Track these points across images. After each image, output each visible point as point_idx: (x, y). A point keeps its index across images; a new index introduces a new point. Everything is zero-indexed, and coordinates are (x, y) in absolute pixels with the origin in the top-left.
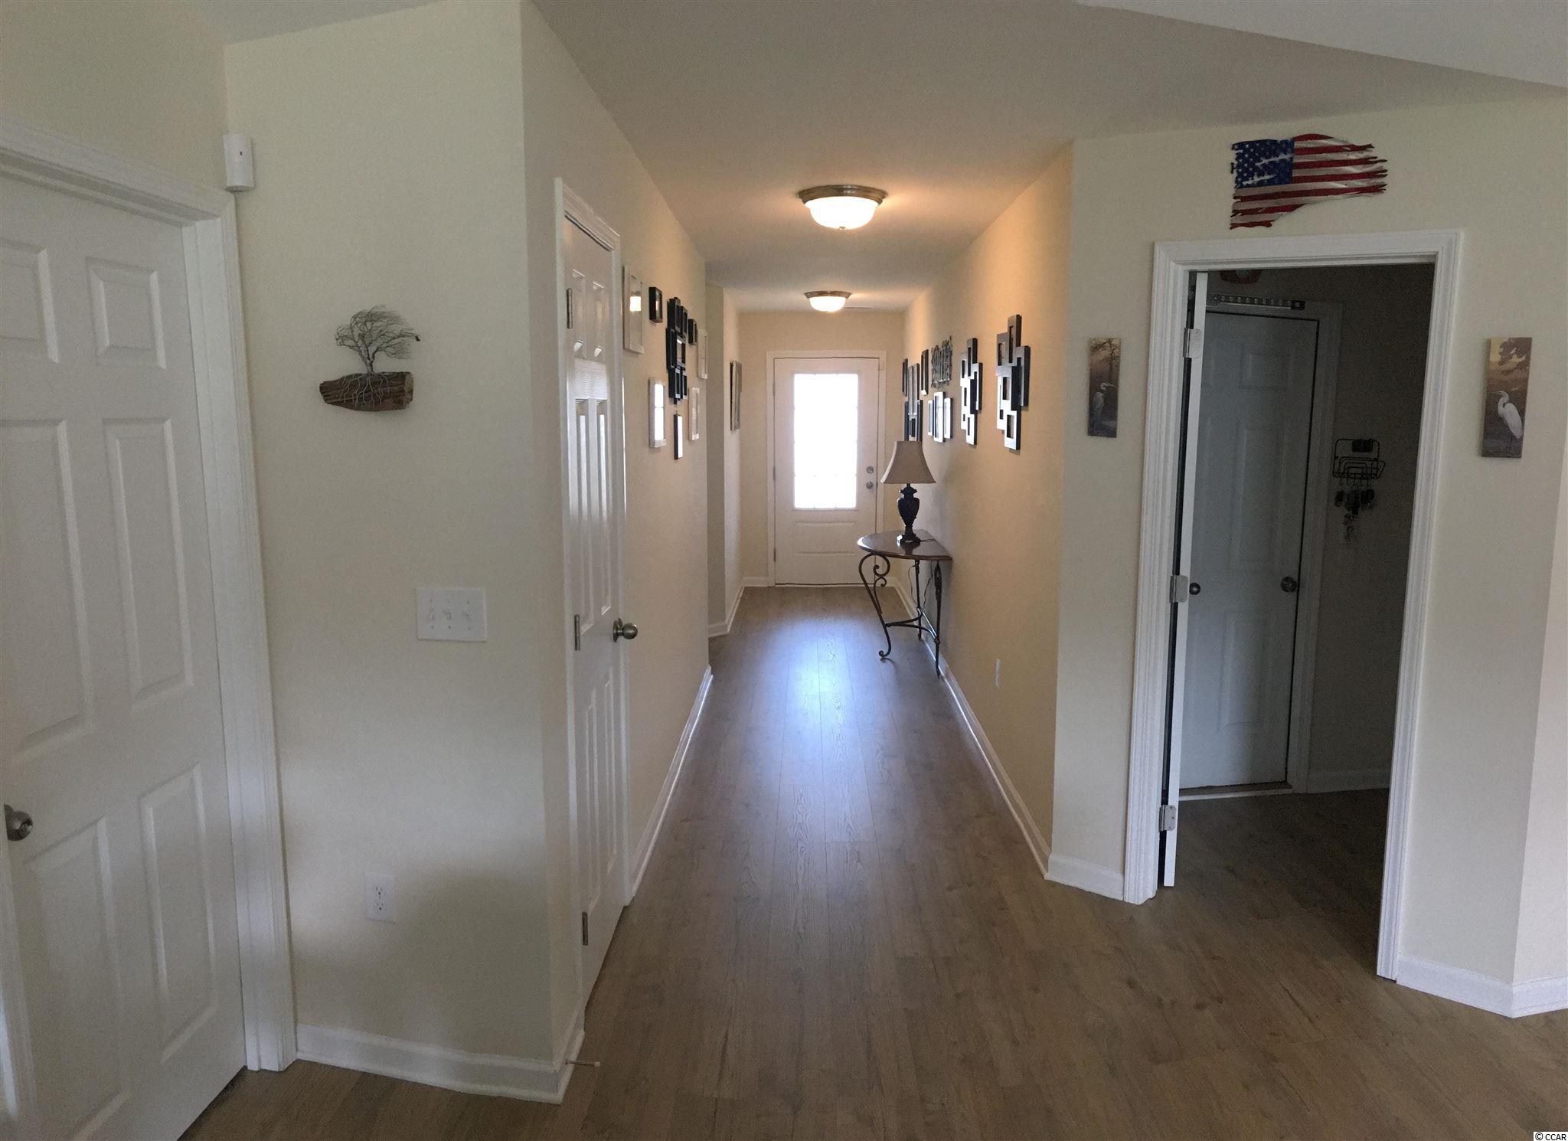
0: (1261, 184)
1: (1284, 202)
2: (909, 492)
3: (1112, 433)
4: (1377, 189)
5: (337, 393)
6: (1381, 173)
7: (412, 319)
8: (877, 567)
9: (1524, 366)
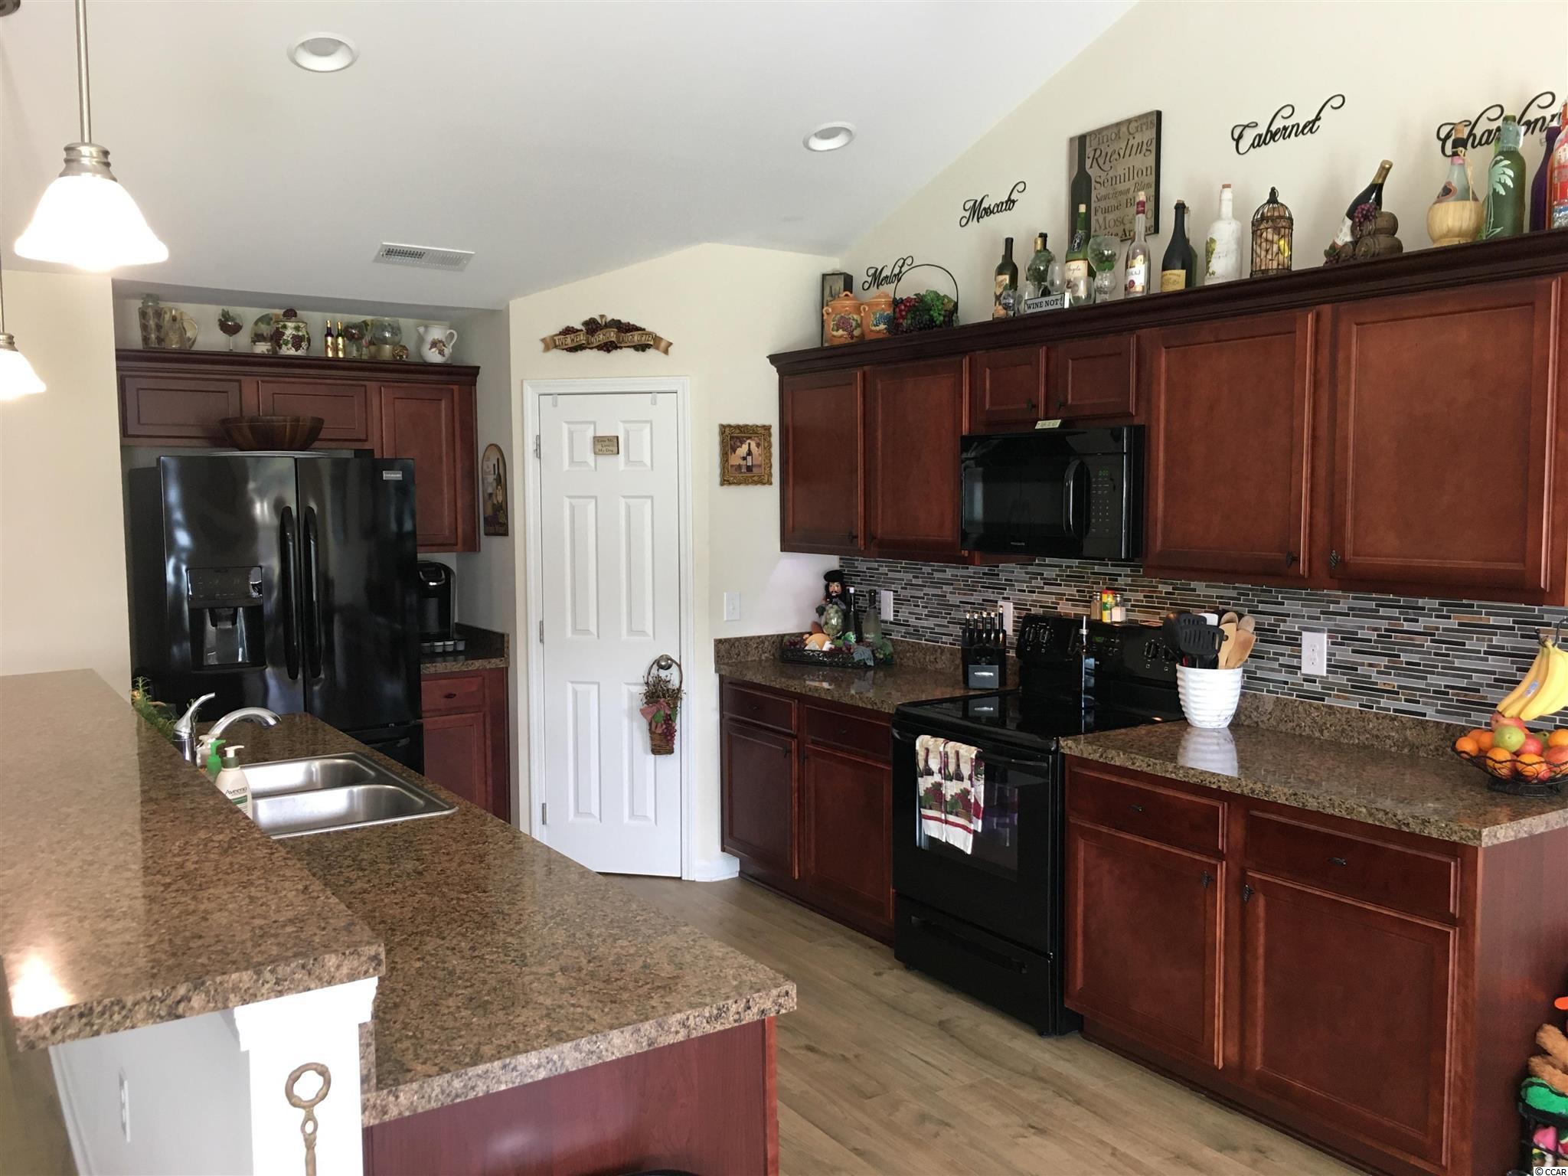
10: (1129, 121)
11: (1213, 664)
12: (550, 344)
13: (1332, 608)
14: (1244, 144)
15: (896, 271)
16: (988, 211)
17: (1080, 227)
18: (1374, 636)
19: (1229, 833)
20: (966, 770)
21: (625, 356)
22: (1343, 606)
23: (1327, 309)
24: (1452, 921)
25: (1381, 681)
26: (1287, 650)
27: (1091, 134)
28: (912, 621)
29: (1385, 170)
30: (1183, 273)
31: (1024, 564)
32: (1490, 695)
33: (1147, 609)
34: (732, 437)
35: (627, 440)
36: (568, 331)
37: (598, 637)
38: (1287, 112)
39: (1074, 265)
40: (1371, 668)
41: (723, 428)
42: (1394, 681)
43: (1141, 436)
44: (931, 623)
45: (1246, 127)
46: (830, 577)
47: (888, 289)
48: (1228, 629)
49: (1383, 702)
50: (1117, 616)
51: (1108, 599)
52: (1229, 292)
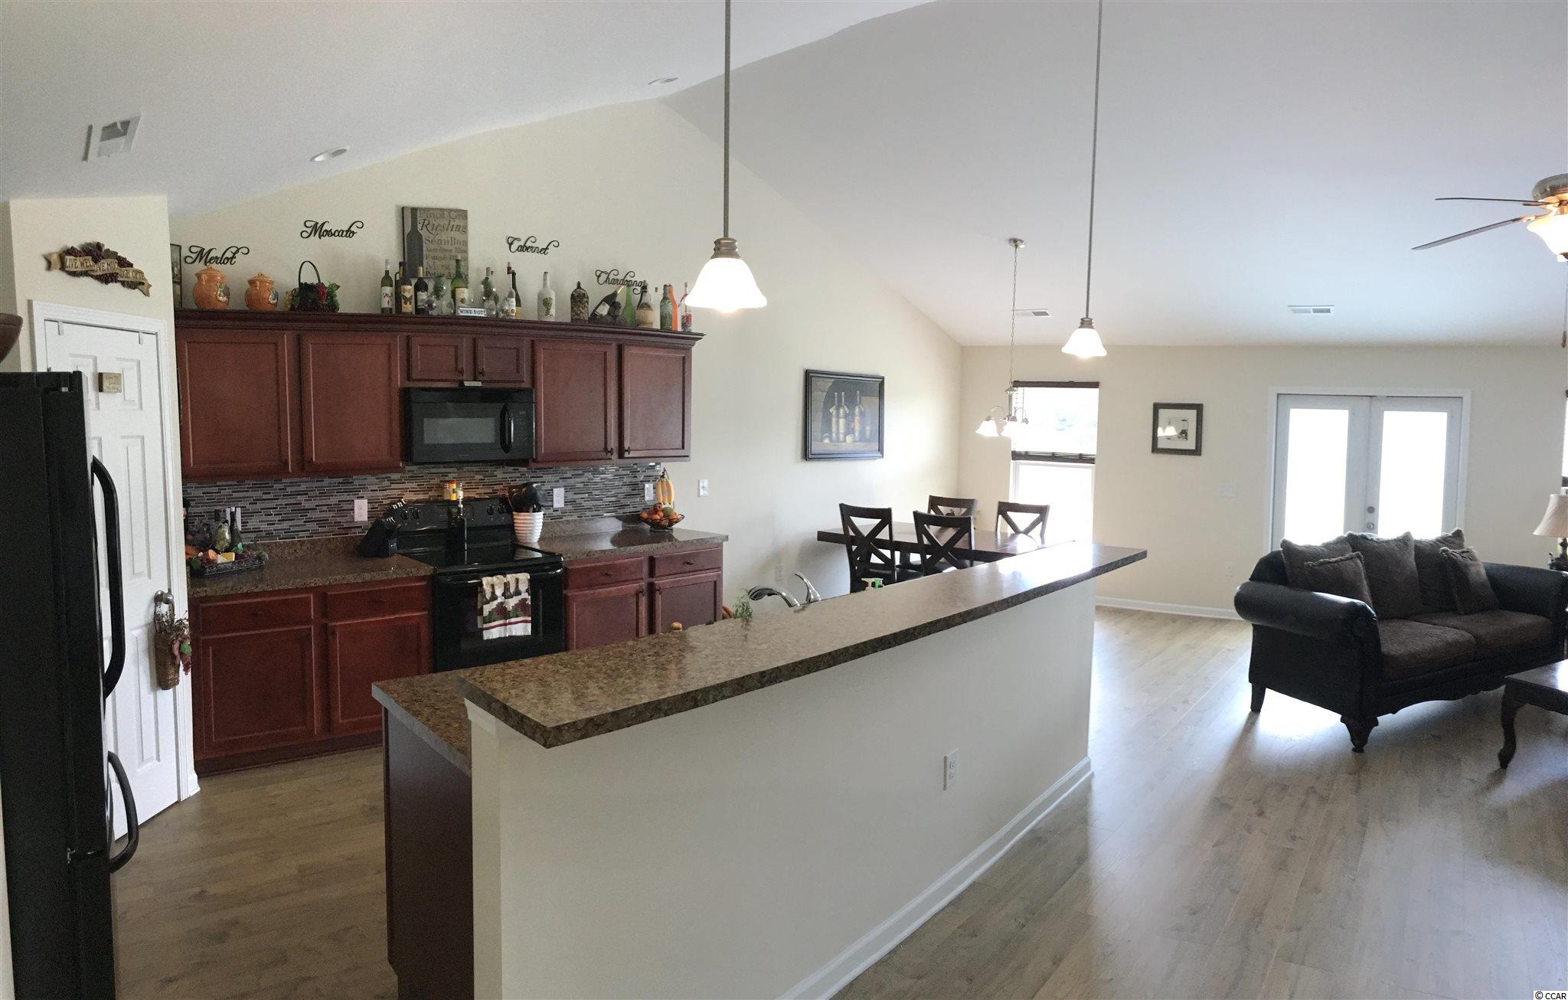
10: (450, 210)
12: (57, 263)
14: (514, 247)
18: (581, 485)
25: (586, 504)
26: (548, 499)
27: (423, 209)
36: (73, 253)
38: (534, 239)
40: (582, 500)
42: (591, 504)
44: (285, 525)
45: (516, 239)
49: (587, 513)
50: (458, 496)
51: (454, 486)
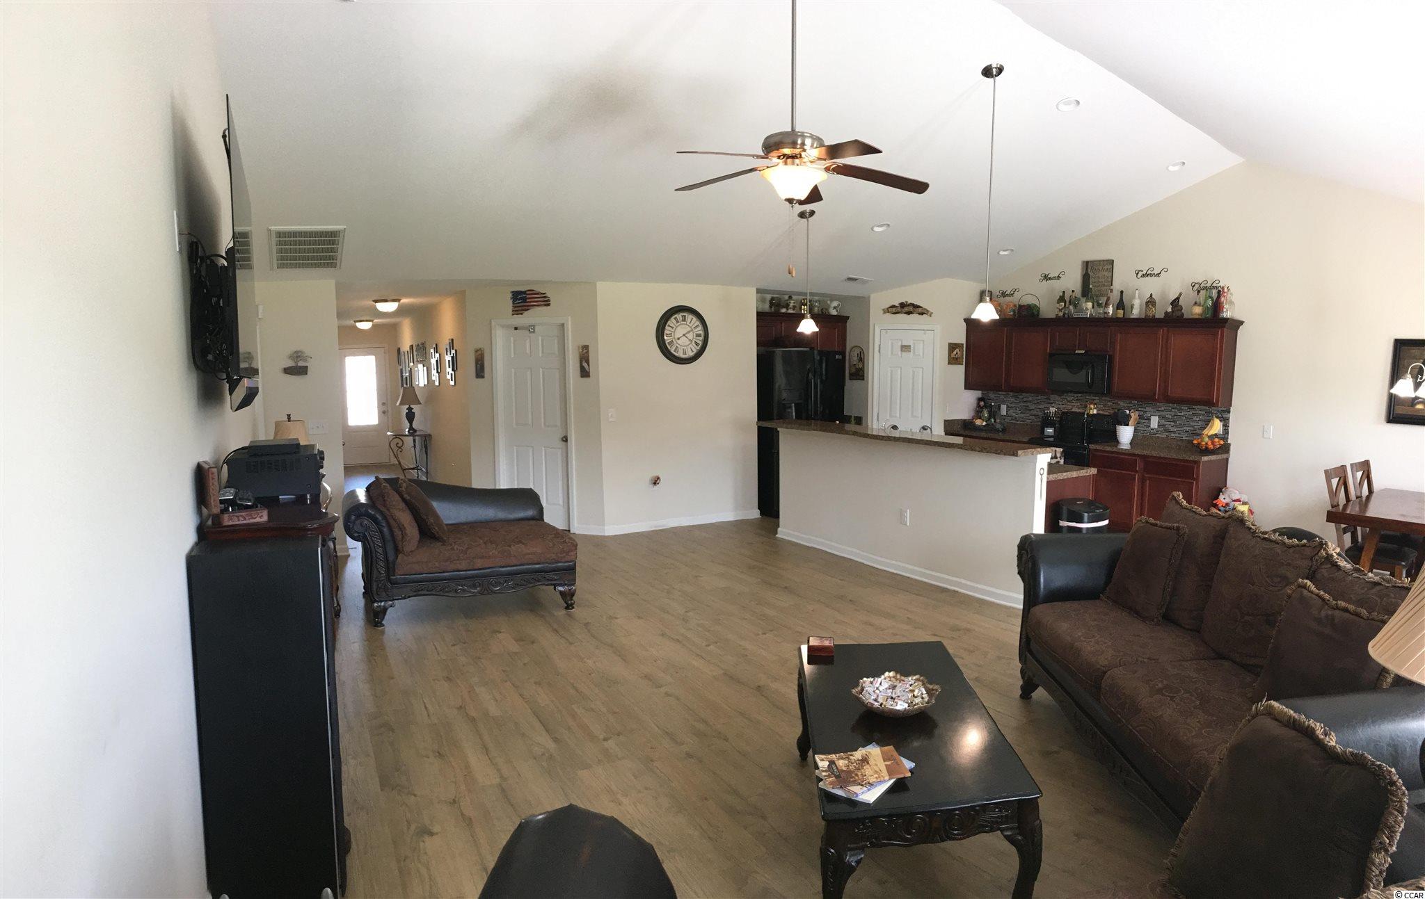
0: (519, 303)
1: (523, 308)
2: (410, 409)
3: (483, 377)
4: (548, 305)
5: (288, 371)
6: (549, 300)
7: (307, 352)
8: (398, 443)
9: (588, 352)
10: (1104, 261)
11: (1128, 425)
12: (887, 311)
13: (1160, 409)
14: (1139, 275)
15: (1012, 293)
16: (1050, 279)
17: (1086, 292)
18: (1170, 416)
19: (1140, 465)
20: (1058, 455)
21: (915, 316)
22: (1163, 409)
23: (1165, 329)
24: (1194, 479)
25: (1172, 429)
26: (1147, 421)
27: (1091, 261)
28: (1014, 415)
29: (1180, 295)
30: (1122, 311)
31: (1060, 396)
32: (1198, 431)
33: (1103, 410)
34: (952, 347)
35: (914, 348)
36: (893, 306)
37: (900, 418)
38: (1152, 269)
39: (1088, 303)
40: (1169, 426)
41: (950, 344)
42: (1175, 429)
43: (1111, 358)
44: (1022, 415)
45: (1139, 271)
46: (980, 400)
47: (1007, 299)
48: (1132, 415)
49: (1172, 435)
50: (1095, 412)
51: (1092, 406)
52: (1138, 322)
